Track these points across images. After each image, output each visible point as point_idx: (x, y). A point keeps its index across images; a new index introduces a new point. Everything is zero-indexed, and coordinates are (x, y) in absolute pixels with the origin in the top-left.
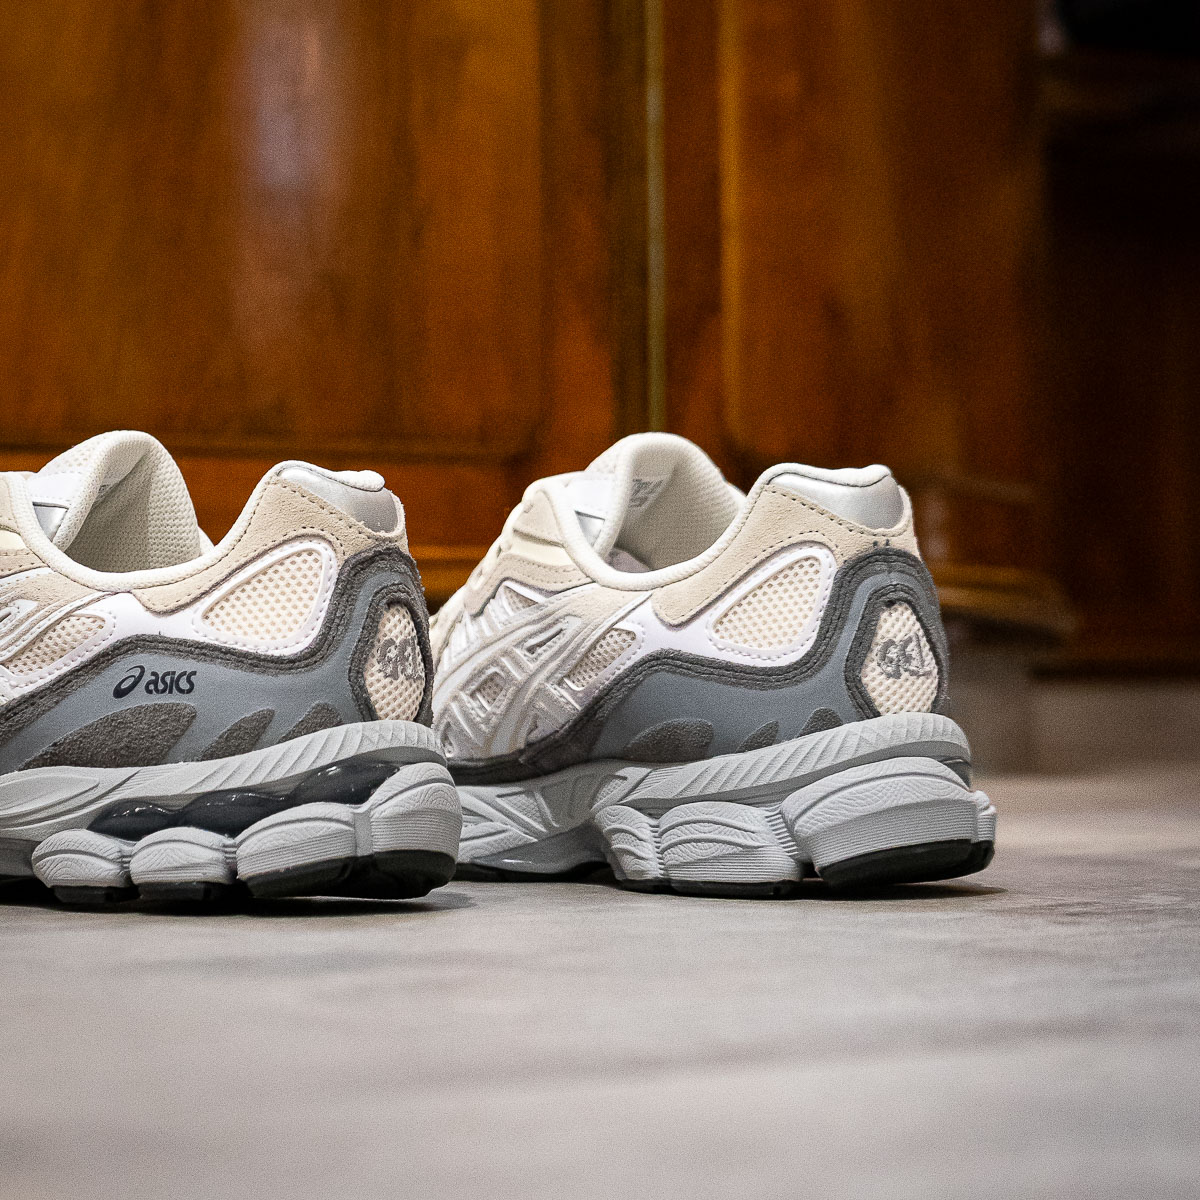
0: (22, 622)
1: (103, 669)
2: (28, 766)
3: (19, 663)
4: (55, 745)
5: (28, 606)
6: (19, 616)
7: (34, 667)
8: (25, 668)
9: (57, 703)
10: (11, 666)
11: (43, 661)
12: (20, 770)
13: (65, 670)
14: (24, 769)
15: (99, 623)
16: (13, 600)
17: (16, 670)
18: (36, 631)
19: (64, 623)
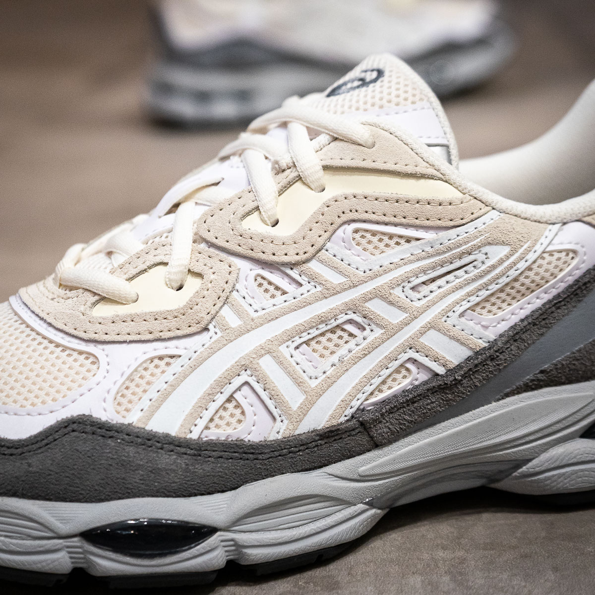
0: (494, 267)
1: (584, 296)
2: (507, 395)
3: (488, 305)
4: (542, 372)
5: (500, 252)
6: (489, 263)
7: (504, 305)
8: (494, 309)
9: (542, 335)
10: (478, 309)
11: (514, 298)
12: (499, 400)
13: (538, 303)
14: (503, 398)
15: (571, 255)
16: (479, 247)
17: (484, 311)
18: (513, 273)
19: (540, 261)
